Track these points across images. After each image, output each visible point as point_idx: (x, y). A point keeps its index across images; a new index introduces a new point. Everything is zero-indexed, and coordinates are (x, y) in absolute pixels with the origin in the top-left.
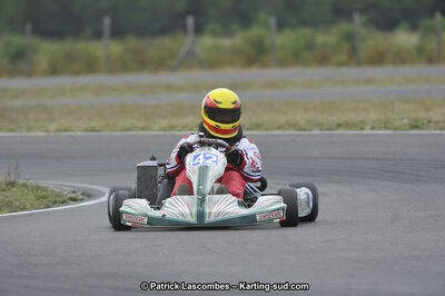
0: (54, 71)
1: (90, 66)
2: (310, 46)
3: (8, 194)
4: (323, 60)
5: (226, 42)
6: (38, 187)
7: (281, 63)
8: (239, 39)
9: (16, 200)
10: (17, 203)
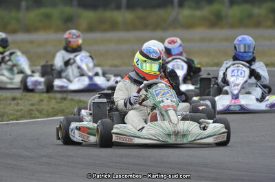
0: (91, 29)
1: (114, 26)
2: (250, 16)
3: (62, 105)
4: (258, 25)
5: (198, 13)
6: (81, 101)
7: (232, 26)
8: (206, 11)
9: (67, 109)
10: (68, 111)
